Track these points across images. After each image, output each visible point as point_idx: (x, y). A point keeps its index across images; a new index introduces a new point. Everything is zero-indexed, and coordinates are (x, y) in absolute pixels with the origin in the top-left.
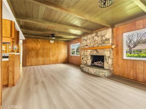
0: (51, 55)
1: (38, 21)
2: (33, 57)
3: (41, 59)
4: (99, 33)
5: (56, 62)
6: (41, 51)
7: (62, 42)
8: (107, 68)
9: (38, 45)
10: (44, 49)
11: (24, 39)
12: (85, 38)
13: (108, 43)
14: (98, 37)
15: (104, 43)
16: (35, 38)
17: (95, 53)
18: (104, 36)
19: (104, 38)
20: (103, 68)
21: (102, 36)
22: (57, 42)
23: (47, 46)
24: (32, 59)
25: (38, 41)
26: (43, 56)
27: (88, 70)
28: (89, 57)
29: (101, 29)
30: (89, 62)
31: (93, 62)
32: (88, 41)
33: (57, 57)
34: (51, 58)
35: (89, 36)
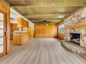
0: (47, 32)
1: (32, 15)
2: (38, 33)
3: (41, 35)
4: (76, 14)
5: (50, 37)
6: (41, 31)
7: (53, 24)
8: (83, 46)
9: (40, 27)
10: (43, 29)
11: (34, 25)
12: (66, 20)
13: (83, 22)
14: (75, 17)
15: (80, 22)
16: (39, 24)
17: (73, 32)
18: (80, 16)
19: (80, 18)
20: (79, 45)
21: (78, 16)
22: (50, 25)
23: (45, 28)
24: (38, 34)
25: (40, 25)
26: (42, 33)
27: (65, 44)
28: (69, 35)
29: (77, 10)
30: (69, 39)
31: (72, 39)
32: (68, 22)
33: (50, 34)
34: (47, 34)
35: (69, 18)
